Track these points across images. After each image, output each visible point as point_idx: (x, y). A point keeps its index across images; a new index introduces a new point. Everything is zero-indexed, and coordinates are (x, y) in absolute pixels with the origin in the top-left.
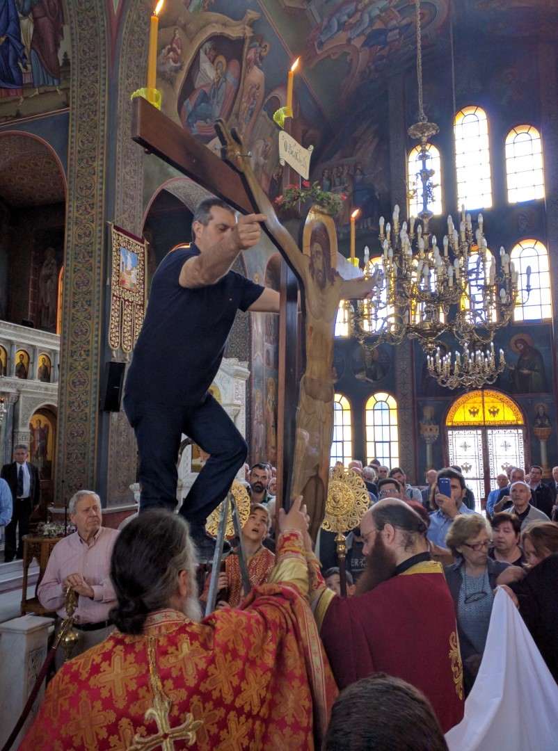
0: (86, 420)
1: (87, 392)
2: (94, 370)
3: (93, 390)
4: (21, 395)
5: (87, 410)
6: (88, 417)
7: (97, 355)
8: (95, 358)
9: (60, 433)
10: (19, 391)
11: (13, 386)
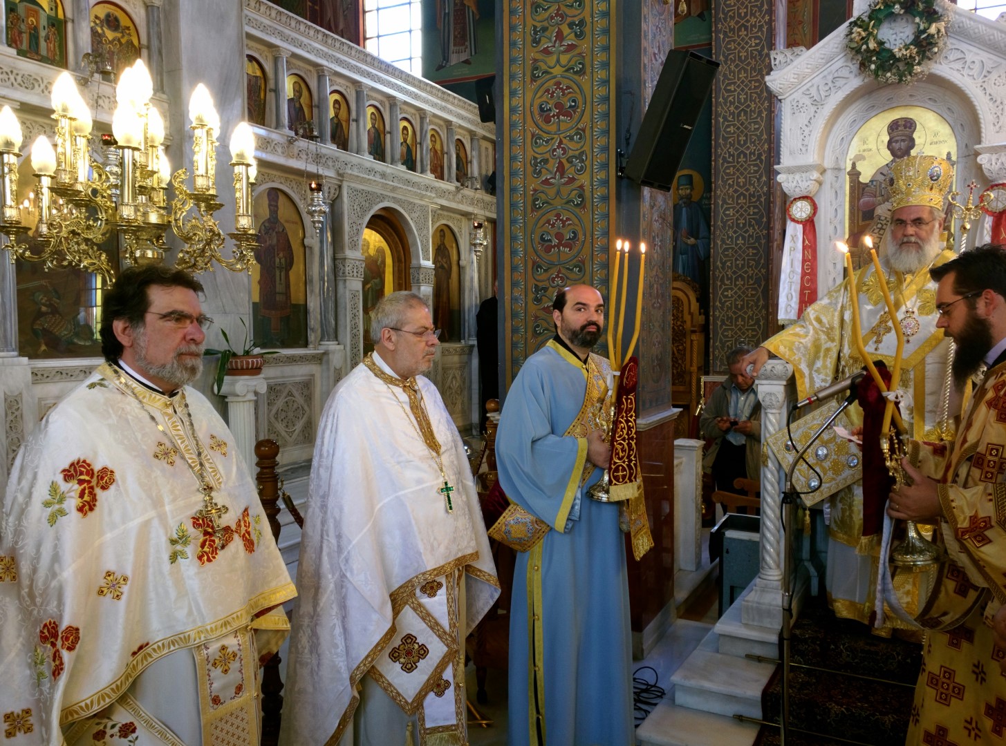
0: (581, 205)
1: (581, 132)
2: (601, 74)
3: (600, 125)
4: (345, 185)
5: (584, 179)
6: (587, 194)
7: (606, 31)
8: (600, 41)
9: (513, 238)
10: (341, 175)
11: (330, 163)
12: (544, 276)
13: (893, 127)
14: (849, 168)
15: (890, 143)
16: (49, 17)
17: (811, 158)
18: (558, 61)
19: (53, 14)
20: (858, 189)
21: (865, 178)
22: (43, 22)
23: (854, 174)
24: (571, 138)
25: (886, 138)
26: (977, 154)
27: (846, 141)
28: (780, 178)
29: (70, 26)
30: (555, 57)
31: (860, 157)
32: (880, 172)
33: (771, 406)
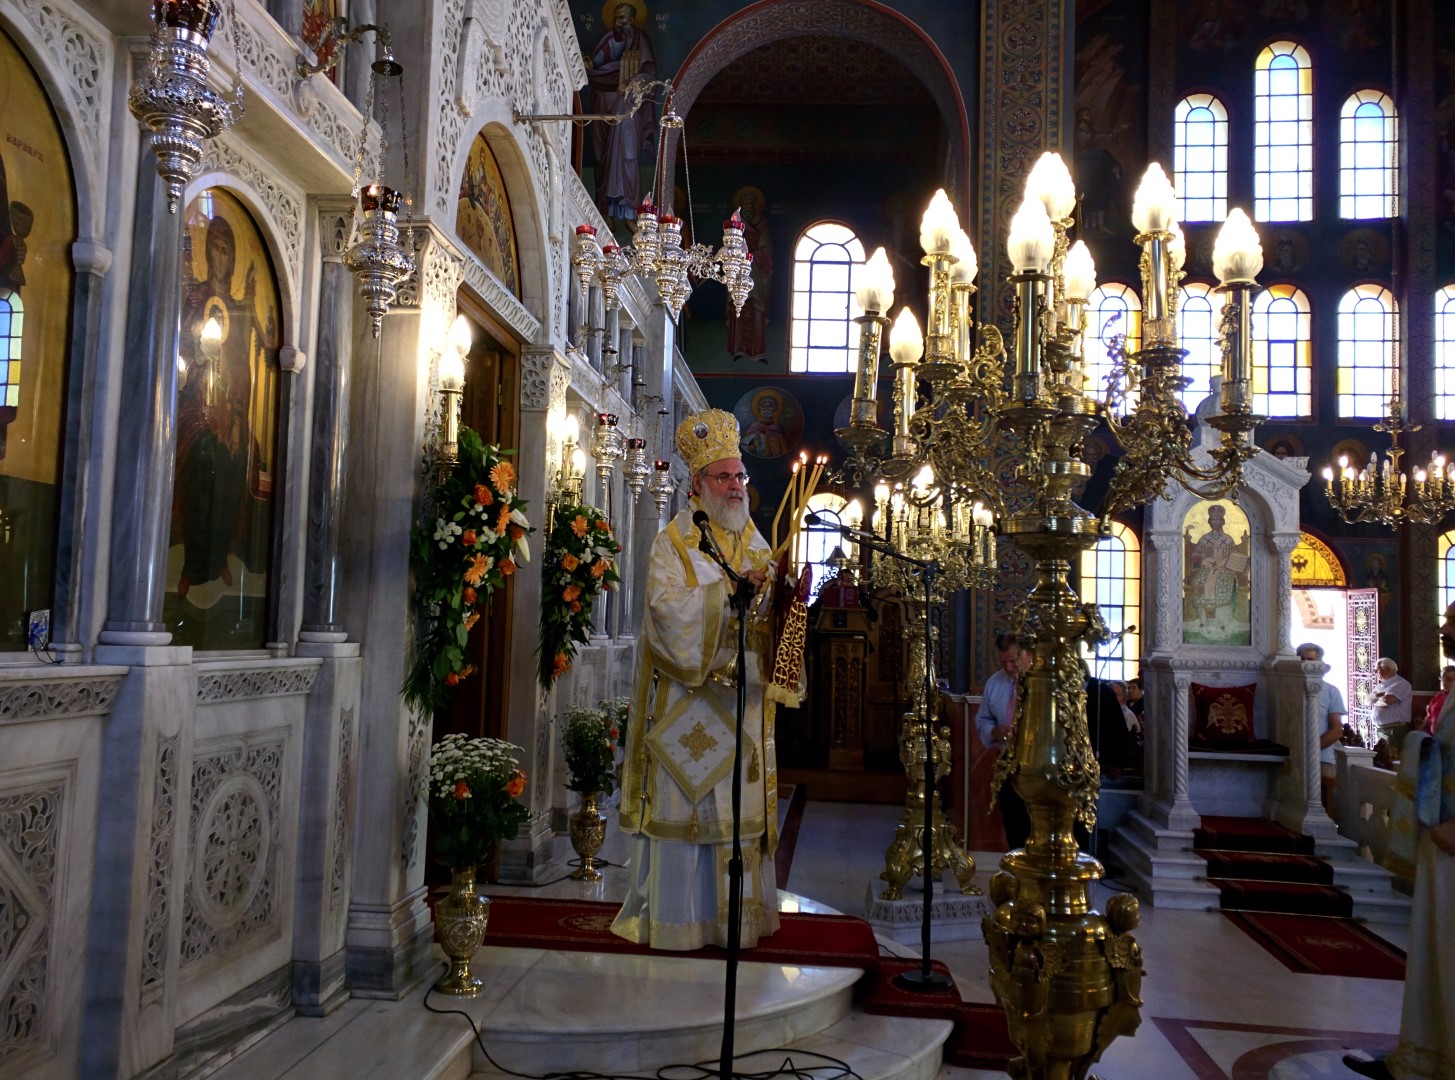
12: (1003, 593)
13: (1211, 510)
14: (1184, 533)
15: (1210, 521)
17: (1173, 527)
18: (1016, 446)
20: (1190, 547)
21: (1195, 540)
23: (1188, 537)
24: (1025, 500)
25: (1207, 517)
26: (1273, 536)
27: (1182, 516)
28: (1153, 538)
30: (1013, 444)
31: (1191, 527)
32: (1204, 537)
33: (1182, 687)
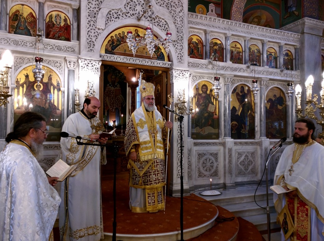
16: (274, 57)
19: (274, 56)
22: (273, 58)
29: (278, 58)
